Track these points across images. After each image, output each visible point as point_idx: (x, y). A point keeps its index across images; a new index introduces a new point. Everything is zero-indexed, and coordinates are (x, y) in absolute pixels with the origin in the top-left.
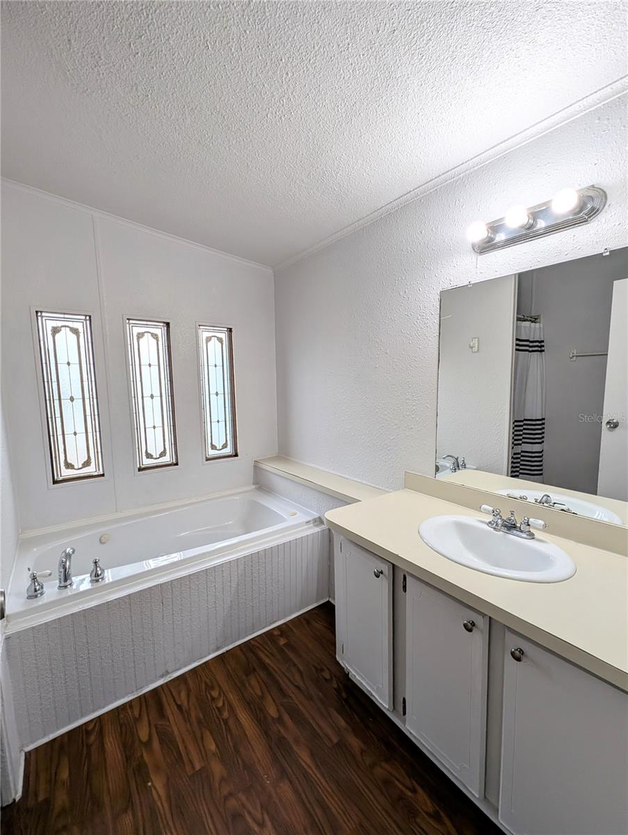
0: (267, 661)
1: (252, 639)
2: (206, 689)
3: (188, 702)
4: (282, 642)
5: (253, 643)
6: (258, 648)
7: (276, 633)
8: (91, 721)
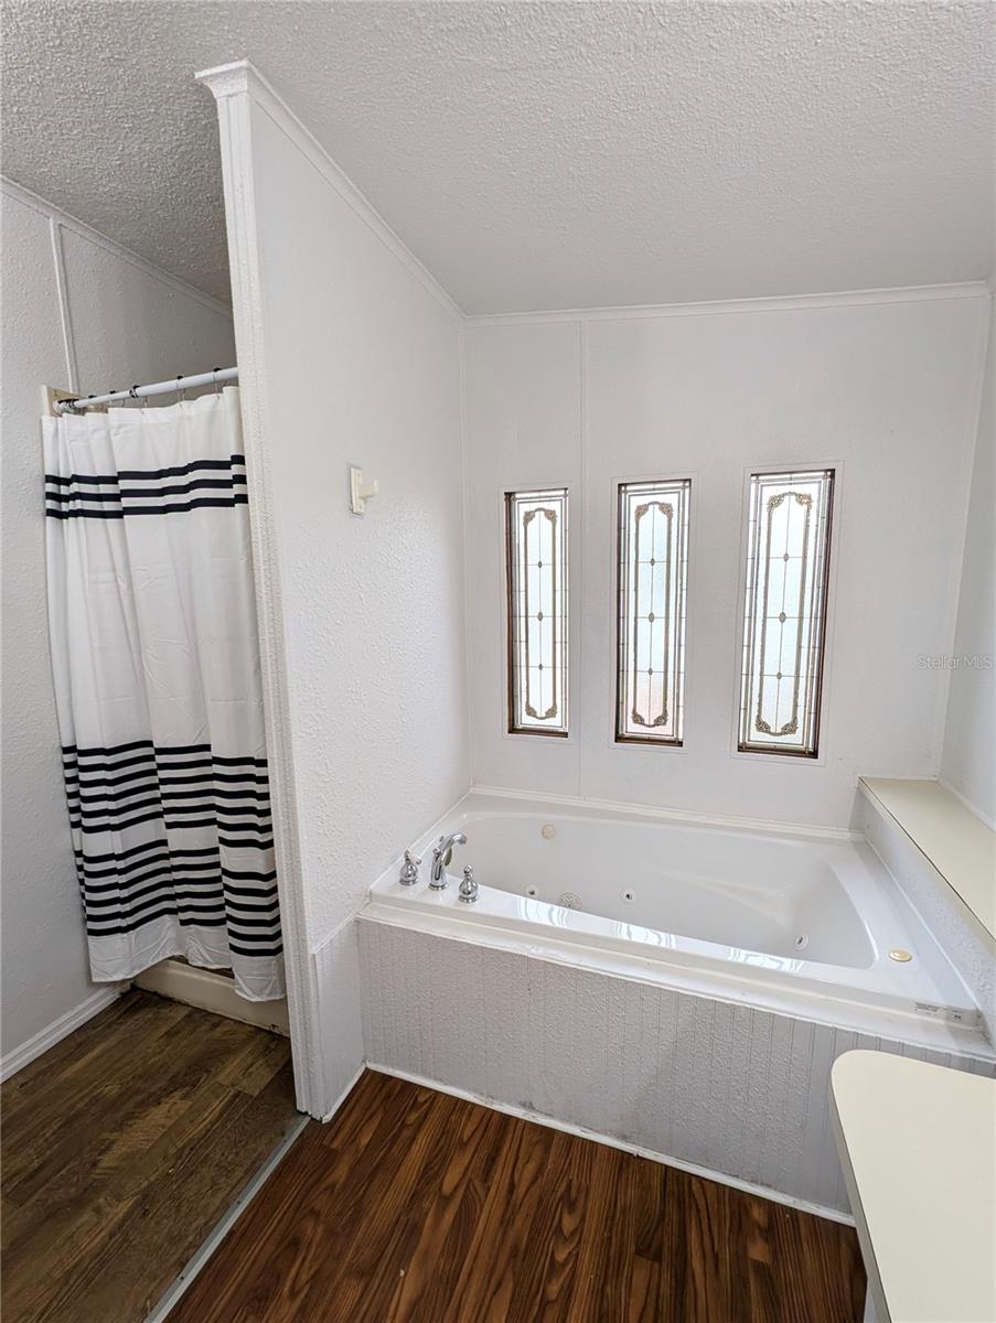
0: (696, 1263)
1: (701, 1179)
2: (562, 1198)
3: (528, 1190)
4: (758, 1252)
5: (695, 1187)
6: (698, 1211)
7: (757, 1214)
8: (429, 1090)
